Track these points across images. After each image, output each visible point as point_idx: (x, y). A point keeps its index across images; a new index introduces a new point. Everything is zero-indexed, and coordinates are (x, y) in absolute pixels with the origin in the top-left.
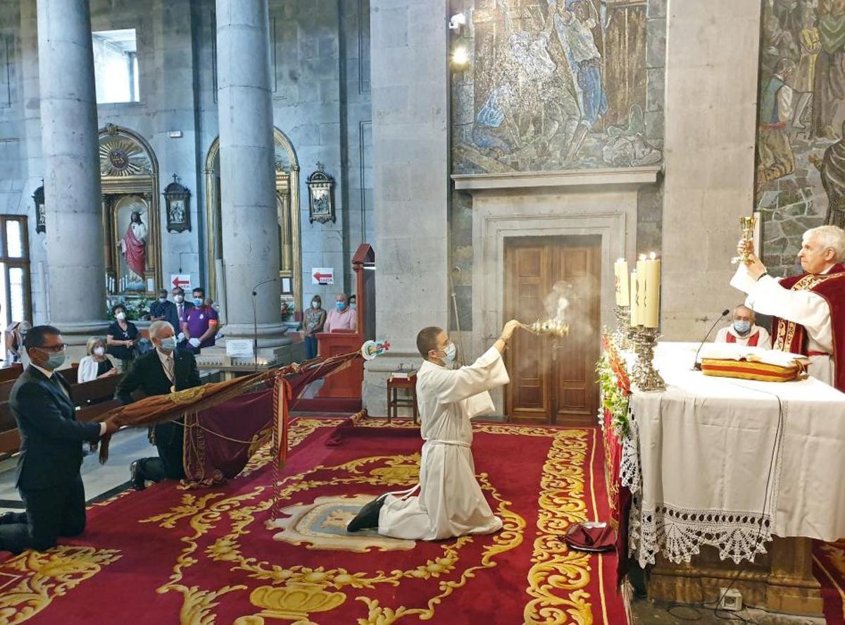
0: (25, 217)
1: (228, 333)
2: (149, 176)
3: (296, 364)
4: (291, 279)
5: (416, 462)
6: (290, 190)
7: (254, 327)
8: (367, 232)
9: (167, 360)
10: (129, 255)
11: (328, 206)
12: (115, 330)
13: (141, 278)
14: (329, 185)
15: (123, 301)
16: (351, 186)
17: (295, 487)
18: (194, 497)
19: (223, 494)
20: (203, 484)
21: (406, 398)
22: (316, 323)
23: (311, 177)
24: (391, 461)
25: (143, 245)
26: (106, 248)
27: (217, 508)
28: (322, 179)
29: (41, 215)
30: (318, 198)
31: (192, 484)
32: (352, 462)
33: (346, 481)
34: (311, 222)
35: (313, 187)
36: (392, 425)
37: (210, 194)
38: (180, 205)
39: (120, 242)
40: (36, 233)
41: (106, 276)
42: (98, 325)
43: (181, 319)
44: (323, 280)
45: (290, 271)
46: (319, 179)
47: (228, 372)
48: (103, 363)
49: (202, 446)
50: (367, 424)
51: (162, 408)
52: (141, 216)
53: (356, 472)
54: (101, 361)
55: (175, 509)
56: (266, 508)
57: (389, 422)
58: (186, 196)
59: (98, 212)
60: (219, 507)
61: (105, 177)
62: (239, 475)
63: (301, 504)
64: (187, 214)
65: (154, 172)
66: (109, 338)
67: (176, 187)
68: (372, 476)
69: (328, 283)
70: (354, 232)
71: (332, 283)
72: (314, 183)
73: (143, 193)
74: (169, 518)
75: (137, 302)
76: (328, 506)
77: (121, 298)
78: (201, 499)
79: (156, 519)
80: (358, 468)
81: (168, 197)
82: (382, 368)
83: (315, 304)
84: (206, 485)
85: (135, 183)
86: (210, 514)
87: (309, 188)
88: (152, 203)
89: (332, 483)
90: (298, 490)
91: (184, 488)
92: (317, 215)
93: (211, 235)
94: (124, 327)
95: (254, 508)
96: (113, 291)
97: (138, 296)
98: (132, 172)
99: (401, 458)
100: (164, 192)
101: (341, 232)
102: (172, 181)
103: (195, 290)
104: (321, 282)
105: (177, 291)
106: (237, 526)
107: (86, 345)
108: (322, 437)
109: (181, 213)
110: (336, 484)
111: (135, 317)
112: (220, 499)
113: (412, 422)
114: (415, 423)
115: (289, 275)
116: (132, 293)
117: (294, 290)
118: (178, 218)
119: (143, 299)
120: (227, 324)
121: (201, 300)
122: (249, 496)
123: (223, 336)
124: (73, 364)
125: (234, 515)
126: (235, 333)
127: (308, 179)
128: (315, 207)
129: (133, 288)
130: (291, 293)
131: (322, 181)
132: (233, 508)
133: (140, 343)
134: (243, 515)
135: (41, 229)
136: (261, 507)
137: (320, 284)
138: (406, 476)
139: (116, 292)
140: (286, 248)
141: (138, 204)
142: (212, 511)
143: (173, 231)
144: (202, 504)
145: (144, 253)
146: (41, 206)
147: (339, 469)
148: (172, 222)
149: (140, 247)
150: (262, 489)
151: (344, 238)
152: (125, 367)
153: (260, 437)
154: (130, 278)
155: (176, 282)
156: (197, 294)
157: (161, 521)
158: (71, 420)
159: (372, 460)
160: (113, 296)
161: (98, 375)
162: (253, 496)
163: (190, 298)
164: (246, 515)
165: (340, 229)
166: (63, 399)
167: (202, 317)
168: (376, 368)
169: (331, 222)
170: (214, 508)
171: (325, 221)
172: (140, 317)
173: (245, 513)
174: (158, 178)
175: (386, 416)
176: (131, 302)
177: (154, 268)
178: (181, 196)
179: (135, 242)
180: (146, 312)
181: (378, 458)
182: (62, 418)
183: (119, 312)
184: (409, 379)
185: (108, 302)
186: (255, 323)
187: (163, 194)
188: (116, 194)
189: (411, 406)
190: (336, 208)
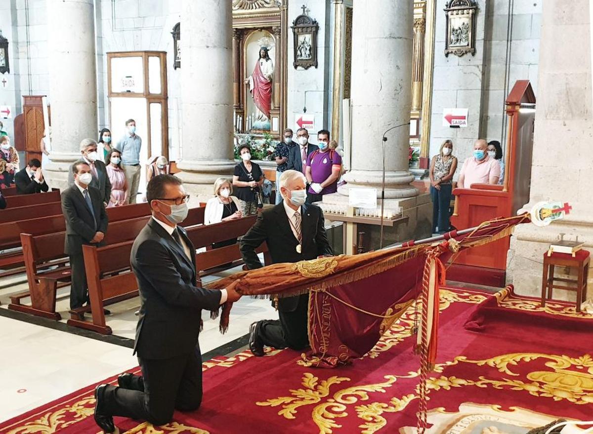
0: (165, 53)
1: (352, 180)
2: (278, 9)
3: (455, 241)
4: (418, 121)
5: (588, 368)
6: (425, 19)
7: (382, 174)
8: (512, 66)
9: (295, 215)
10: (256, 93)
11: (468, 36)
12: (240, 171)
13: (267, 117)
14: (471, 11)
15: (250, 140)
16: (497, 13)
17: (433, 383)
18: (317, 379)
19: (348, 379)
20: (326, 362)
21: (566, 277)
22: (445, 172)
23: (451, 3)
24: (554, 364)
25: (270, 83)
26: (235, 85)
27: (342, 398)
28: (464, 5)
29: (178, 52)
30: (456, 28)
31: (313, 361)
32: (502, 357)
33: (497, 384)
34: (447, 55)
35: (452, 14)
36: (546, 309)
37: (338, 27)
38: (307, 40)
39: (248, 79)
40: (173, 69)
41: (235, 113)
42: (224, 164)
43: (304, 162)
44: (455, 122)
45: (418, 112)
46: (460, 5)
47: (350, 223)
48: (228, 205)
49: (327, 314)
50: (514, 304)
51: (289, 279)
52: (269, 52)
53: (509, 372)
54: (226, 203)
55: (294, 392)
56: (401, 409)
57: (543, 306)
58: (314, 29)
59: (229, 48)
60: (344, 398)
61: (236, 11)
62: (366, 355)
63: (442, 409)
64: (314, 49)
65: (284, 4)
66: (235, 178)
67: (304, 19)
68: (530, 382)
69: (460, 126)
70: (496, 67)
71: (466, 126)
72: (454, 10)
73: (272, 27)
74: (288, 404)
75: (263, 142)
76: (477, 419)
77: (247, 137)
78: (324, 383)
79: (275, 403)
80: (510, 366)
81: (296, 30)
82: (535, 237)
83: (446, 151)
84: (329, 364)
85: (266, 16)
86: (333, 406)
87: (447, 16)
88: (280, 37)
89: (479, 384)
90: (438, 389)
91: (305, 365)
92: (453, 47)
93: (338, 71)
94: (249, 168)
95: (385, 405)
96: (240, 129)
97: (263, 136)
98: (263, 5)
99: (565, 361)
100: (292, 25)
101: (481, 67)
102: (301, 13)
103: (319, 133)
104: (452, 125)
105: (302, 132)
106: (366, 429)
107: (213, 184)
108: (460, 316)
109: (308, 48)
110: (485, 386)
111: (260, 157)
112: (344, 386)
113: (574, 309)
114: (578, 310)
115: (417, 117)
116: (258, 132)
117: (421, 133)
118: (305, 54)
119: (267, 139)
120: (350, 171)
121: (326, 143)
122: (377, 387)
123: (345, 183)
124: (200, 204)
125: (364, 412)
126: (358, 180)
127: (447, 6)
128: (453, 38)
129: (258, 127)
130: (417, 136)
131: (463, 7)
132: (360, 402)
133: (264, 184)
134: (373, 414)
135: (177, 65)
136: (394, 406)
137: (451, 126)
138: (578, 389)
139: (243, 131)
140: (416, 85)
141: (267, 39)
142: (336, 402)
143: (299, 68)
144: (325, 390)
145: (271, 91)
146: (178, 41)
147: (486, 364)
148: (299, 58)
149: (267, 84)
150: (393, 379)
151: (483, 74)
152: (248, 210)
153: (395, 311)
154: (257, 117)
155: (300, 122)
156: (322, 136)
157: (280, 407)
158: (191, 285)
159: (528, 357)
160: (241, 134)
161: (223, 217)
162: (383, 388)
163: (314, 140)
164: (375, 415)
165: (480, 62)
166: (184, 261)
167: (325, 161)
168: (528, 236)
169: (470, 54)
170: (338, 397)
171: (463, 54)
172: (265, 157)
173: (376, 411)
174: (287, 9)
175: (540, 297)
176: (256, 141)
177: (280, 107)
178: (309, 30)
179: (262, 79)
180: (270, 153)
181: (535, 356)
182: (181, 282)
183: (244, 153)
184: (574, 255)
185: (235, 140)
186: (384, 171)
187: (291, 27)
188: (246, 28)
189: (573, 289)
190: (477, 39)
